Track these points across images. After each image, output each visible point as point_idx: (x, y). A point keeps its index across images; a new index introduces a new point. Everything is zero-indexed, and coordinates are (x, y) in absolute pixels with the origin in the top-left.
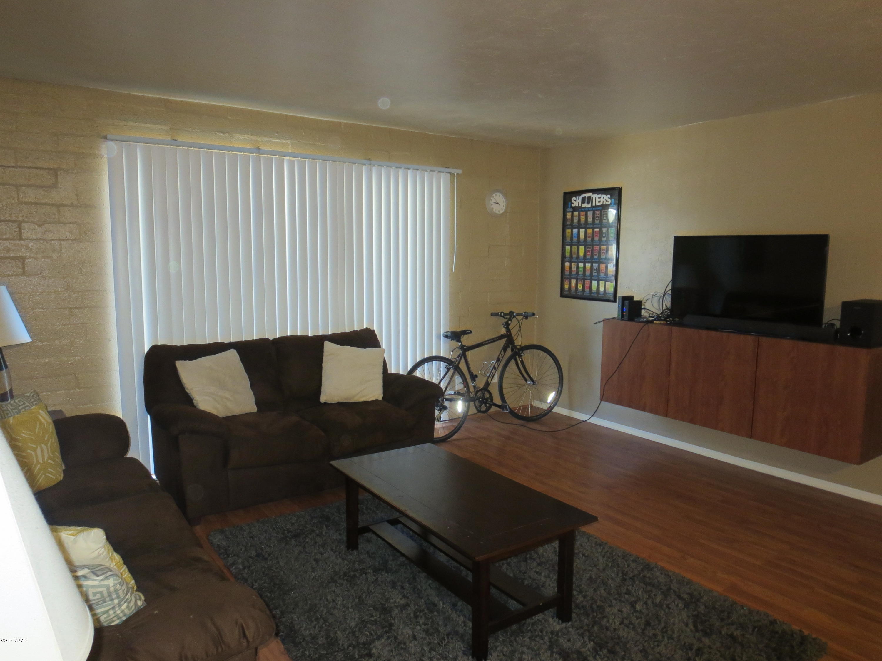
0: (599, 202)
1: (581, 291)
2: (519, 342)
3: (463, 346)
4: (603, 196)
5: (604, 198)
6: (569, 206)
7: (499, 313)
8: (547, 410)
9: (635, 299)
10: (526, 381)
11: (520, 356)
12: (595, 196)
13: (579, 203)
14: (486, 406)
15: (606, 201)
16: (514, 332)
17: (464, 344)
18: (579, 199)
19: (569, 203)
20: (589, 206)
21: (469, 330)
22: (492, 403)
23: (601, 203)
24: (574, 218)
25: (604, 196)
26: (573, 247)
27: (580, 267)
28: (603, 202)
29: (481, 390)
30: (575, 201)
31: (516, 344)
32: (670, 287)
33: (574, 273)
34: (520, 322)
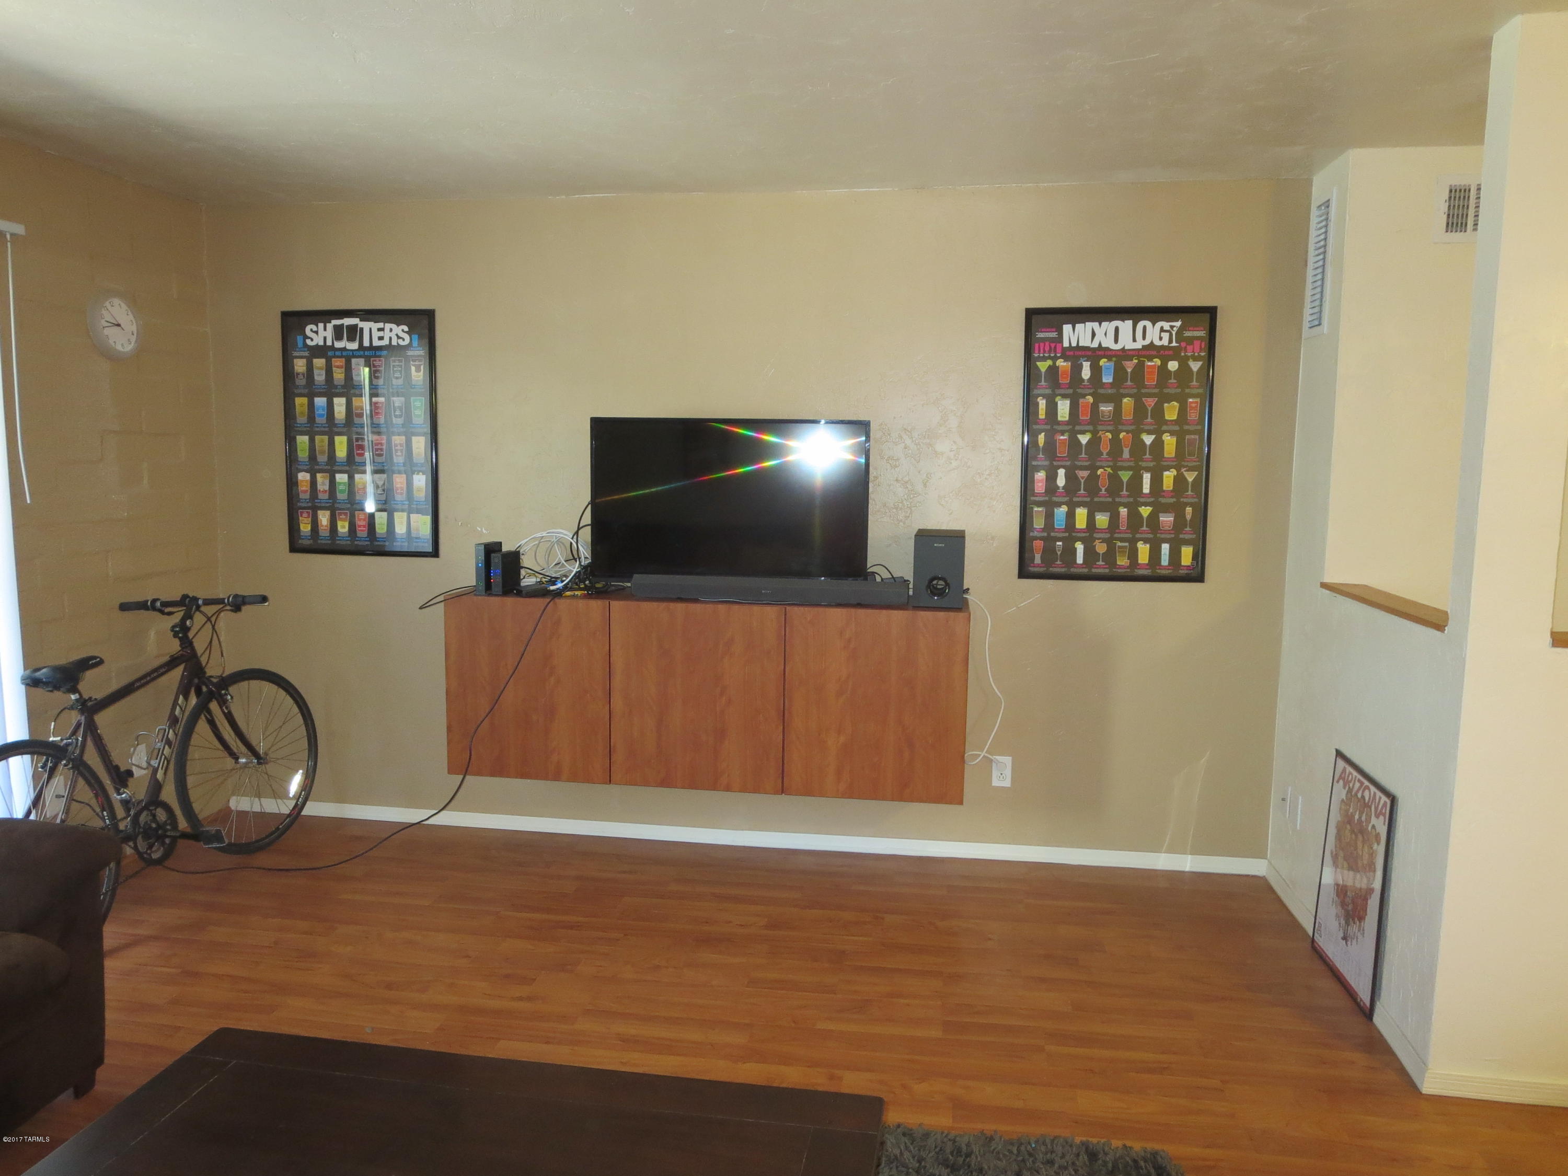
0: (381, 338)
1: (347, 535)
2: (213, 670)
3: (86, 701)
4: (388, 326)
5: (391, 330)
6: (300, 344)
7: (147, 601)
8: (289, 815)
9: (505, 548)
10: (236, 759)
11: (223, 702)
12: (366, 326)
13: (325, 338)
14: (163, 843)
15: (399, 337)
16: (200, 645)
17: (86, 696)
18: (325, 329)
19: (300, 339)
20: (354, 346)
21: (95, 658)
22: (178, 834)
23: (385, 342)
24: (316, 372)
25: (393, 326)
26: (318, 438)
27: (340, 483)
28: (391, 339)
29: (146, 808)
30: (316, 332)
31: (208, 674)
32: (587, 519)
33: (323, 496)
34: (213, 619)
